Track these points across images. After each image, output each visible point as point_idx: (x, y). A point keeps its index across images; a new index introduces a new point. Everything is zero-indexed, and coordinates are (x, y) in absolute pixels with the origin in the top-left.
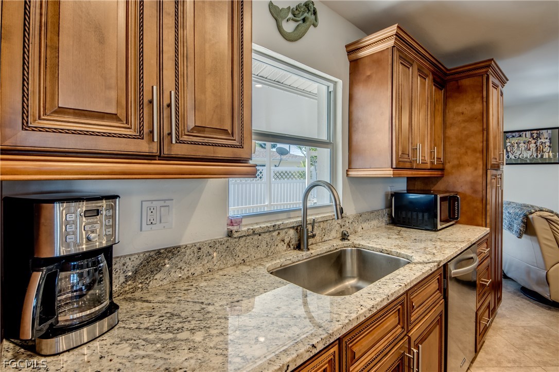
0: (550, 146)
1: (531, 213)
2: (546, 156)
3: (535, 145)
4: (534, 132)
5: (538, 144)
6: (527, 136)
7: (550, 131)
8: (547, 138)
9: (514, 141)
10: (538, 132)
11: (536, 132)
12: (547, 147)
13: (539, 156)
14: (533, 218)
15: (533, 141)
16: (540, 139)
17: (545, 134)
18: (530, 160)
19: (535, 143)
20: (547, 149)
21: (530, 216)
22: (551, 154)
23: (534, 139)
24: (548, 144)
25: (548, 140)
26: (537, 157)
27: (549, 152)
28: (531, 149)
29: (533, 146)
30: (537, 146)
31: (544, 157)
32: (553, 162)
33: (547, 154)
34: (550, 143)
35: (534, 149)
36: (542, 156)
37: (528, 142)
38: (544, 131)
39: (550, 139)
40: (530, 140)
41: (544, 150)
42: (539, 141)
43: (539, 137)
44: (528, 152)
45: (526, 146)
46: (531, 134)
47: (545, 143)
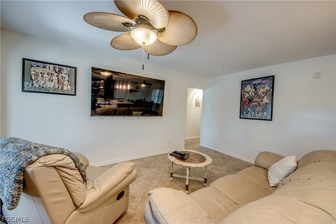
0: (68, 81)
1: (31, 163)
2: (65, 88)
3: (57, 78)
4: (56, 66)
5: (60, 77)
6: (51, 68)
7: (68, 69)
8: (66, 74)
9: (39, 70)
10: (60, 67)
11: (58, 66)
12: (66, 81)
13: (60, 88)
14: (32, 172)
15: (56, 74)
16: (61, 73)
17: (65, 70)
18: (53, 90)
19: (57, 76)
20: (66, 83)
21: (29, 169)
22: (69, 87)
23: (56, 72)
24: (67, 79)
25: (67, 76)
26: (58, 88)
27: (67, 86)
28: (54, 81)
29: (55, 78)
30: (58, 78)
31: (64, 89)
32: (70, 93)
33: (66, 87)
34: (69, 78)
35: (56, 81)
36: (62, 88)
37: (51, 74)
38: (64, 68)
39: (69, 75)
40: (53, 73)
41: (64, 83)
42: (61, 75)
43: (60, 72)
44: (51, 82)
45: (49, 77)
46: (54, 68)
47: (65, 77)
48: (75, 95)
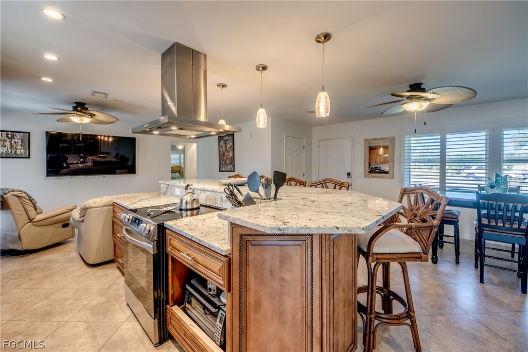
0: (21, 145)
1: (6, 194)
2: (19, 152)
3: (10, 143)
4: (8, 133)
5: (12, 143)
6: (3, 135)
7: (21, 134)
8: (19, 139)
10: (12, 133)
11: (10, 133)
12: (19, 146)
13: (13, 152)
14: (7, 197)
15: (8, 140)
16: (14, 139)
17: (18, 136)
18: (5, 154)
19: (10, 142)
20: (19, 147)
21: (5, 196)
22: (22, 151)
23: (9, 138)
24: (20, 143)
25: (20, 141)
26: (11, 152)
27: (21, 150)
28: (7, 146)
29: (8, 144)
30: (11, 144)
31: (17, 153)
33: (20, 151)
34: (22, 143)
35: (9, 147)
36: (16, 152)
37: (4, 141)
38: (17, 134)
39: (22, 140)
40: (6, 139)
41: (17, 148)
42: (13, 140)
43: (13, 137)
44: (4, 148)
45: (2, 144)
46: (7, 134)
47: (18, 142)
48: (29, 157)
